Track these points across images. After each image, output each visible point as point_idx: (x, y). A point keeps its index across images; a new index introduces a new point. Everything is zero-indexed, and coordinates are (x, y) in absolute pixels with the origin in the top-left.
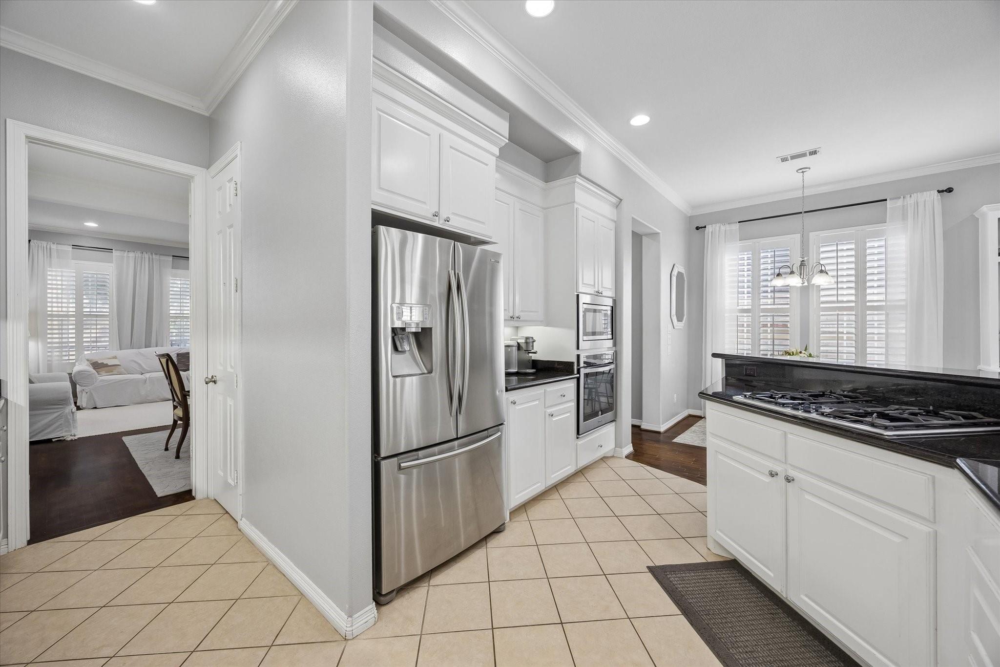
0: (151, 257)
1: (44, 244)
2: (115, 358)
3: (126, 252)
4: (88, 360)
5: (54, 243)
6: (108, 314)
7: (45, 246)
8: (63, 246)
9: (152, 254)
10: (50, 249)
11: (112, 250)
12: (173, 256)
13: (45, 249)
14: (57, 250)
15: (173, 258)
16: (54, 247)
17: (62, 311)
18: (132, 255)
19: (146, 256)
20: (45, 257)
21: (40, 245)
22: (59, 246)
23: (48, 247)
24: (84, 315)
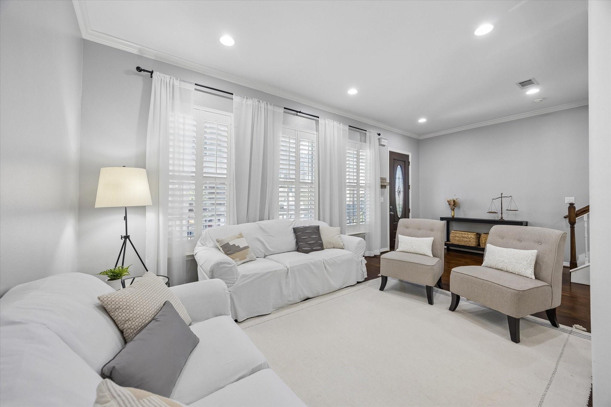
0: (266, 107)
1: (168, 77)
2: (241, 236)
3: (245, 99)
4: (218, 241)
5: (177, 79)
6: (226, 176)
7: (168, 81)
8: (186, 84)
9: (267, 104)
10: (173, 86)
11: (232, 94)
12: (285, 108)
13: (168, 85)
14: (180, 88)
15: (284, 112)
16: (177, 83)
17: (183, 172)
18: (250, 102)
19: (263, 105)
20: (168, 97)
21: (163, 79)
22: (182, 83)
23: (171, 83)
24: (204, 177)
